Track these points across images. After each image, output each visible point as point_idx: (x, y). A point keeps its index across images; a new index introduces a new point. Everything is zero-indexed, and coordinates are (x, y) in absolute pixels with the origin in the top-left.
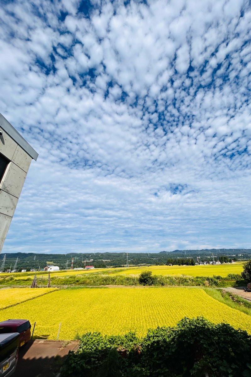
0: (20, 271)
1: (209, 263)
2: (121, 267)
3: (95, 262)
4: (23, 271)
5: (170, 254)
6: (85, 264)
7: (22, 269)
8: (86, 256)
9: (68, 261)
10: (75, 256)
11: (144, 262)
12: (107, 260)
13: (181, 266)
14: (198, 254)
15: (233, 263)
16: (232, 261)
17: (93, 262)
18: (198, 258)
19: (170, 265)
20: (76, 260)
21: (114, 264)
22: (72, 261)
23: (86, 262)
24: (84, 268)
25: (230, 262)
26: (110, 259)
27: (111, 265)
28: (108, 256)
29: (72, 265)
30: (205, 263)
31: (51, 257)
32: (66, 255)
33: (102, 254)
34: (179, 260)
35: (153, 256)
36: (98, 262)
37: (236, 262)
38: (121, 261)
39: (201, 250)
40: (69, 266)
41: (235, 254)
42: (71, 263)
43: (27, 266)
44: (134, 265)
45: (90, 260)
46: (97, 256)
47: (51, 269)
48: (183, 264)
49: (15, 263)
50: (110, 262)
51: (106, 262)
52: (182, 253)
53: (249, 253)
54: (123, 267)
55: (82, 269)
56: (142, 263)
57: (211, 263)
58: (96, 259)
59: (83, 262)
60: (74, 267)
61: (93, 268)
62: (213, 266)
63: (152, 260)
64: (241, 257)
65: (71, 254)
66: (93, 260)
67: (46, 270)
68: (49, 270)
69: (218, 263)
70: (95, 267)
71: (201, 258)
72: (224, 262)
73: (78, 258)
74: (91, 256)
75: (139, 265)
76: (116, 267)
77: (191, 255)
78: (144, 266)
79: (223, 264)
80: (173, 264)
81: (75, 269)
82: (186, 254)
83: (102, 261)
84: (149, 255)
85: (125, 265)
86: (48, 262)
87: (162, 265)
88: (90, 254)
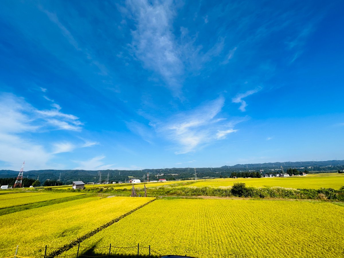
0: (112, 183)
1: (275, 176)
2: (188, 179)
3: (165, 175)
4: (113, 183)
5: (231, 168)
6: (158, 178)
8: (158, 171)
9: (144, 175)
10: (149, 172)
11: (208, 176)
12: (175, 174)
13: (246, 179)
14: (260, 167)
15: (305, 175)
16: (303, 173)
17: (164, 176)
18: (261, 171)
19: (235, 178)
20: (150, 174)
21: (182, 178)
22: (147, 175)
23: (159, 176)
24: (158, 181)
25: (301, 174)
26: (177, 173)
27: (179, 178)
28: (176, 171)
29: (148, 178)
30: (271, 176)
31: (131, 173)
32: (142, 171)
33: (170, 170)
34: (243, 173)
35: (215, 170)
36: (168, 176)
37: (307, 174)
38: (187, 175)
39: (263, 164)
40: (146, 179)
41: (303, 167)
42: (147, 177)
43: (115, 179)
44: (199, 178)
45: (161, 174)
46: (166, 171)
47: (134, 181)
48: (247, 177)
49: (107, 177)
50: (178, 176)
51: (174, 175)
52: (243, 167)
53: (320, 166)
54: (190, 179)
55: (157, 181)
56: (206, 176)
57: (278, 175)
58: (166, 174)
59: (156, 176)
60: (149, 180)
61: (165, 181)
62: (280, 178)
63: (215, 173)
64: (311, 169)
65: (145, 170)
66: (163, 174)
67: (131, 182)
68: (133, 182)
69: (286, 175)
70: (167, 180)
71: (264, 171)
72: (293, 175)
73: (151, 173)
74: (162, 171)
75: (204, 178)
76: (184, 180)
77: (253, 169)
78: (208, 178)
79: (292, 176)
80: (237, 177)
81: (151, 181)
82: (247, 167)
83: (171, 175)
84: (211, 170)
85: (192, 178)
86: (129, 177)
87: (226, 177)
88: (160, 170)
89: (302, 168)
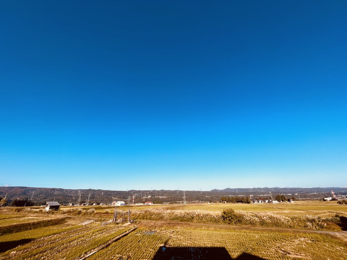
1: (265, 202)
2: (177, 203)
4: (94, 204)
5: (221, 192)
6: (144, 200)
7: (93, 203)
8: (145, 193)
9: (130, 197)
10: (135, 193)
11: (198, 200)
13: (236, 204)
14: (250, 192)
15: (292, 202)
16: (291, 200)
17: (152, 198)
18: (250, 196)
19: (224, 203)
20: (136, 196)
21: (170, 201)
22: (133, 197)
23: (145, 198)
24: (144, 203)
25: (289, 200)
26: (165, 196)
27: (167, 202)
28: (164, 193)
29: (133, 201)
30: (260, 202)
31: (115, 193)
32: (127, 192)
33: (158, 192)
34: (232, 198)
35: (205, 193)
36: (155, 199)
37: (295, 201)
38: (176, 198)
39: (253, 189)
40: (131, 201)
42: (133, 199)
44: (188, 202)
45: (148, 197)
46: (154, 193)
47: (118, 203)
48: (237, 202)
49: (88, 197)
50: (165, 199)
51: (162, 198)
52: (233, 191)
53: (306, 193)
54: (179, 203)
55: (142, 204)
56: (196, 200)
57: (267, 201)
59: (142, 198)
60: (135, 203)
61: (152, 204)
62: (269, 204)
63: (205, 197)
64: (298, 196)
65: (132, 191)
66: (150, 196)
67: (114, 204)
68: (116, 205)
69: (275, 201)
70: (154, 203)
71: (254, 196)
72: (281, 201)
74: (149, 193)
75: (193, 202)
76: (172, 203)
77: (243, 194)
78: (198, 203)
79: (280, 203)
80: (227, 202)
81: (137, 204)
83: (159, 198)
84: (201, 193)
85: (180, 202)
86: (113, 198)
87: (215, 202)
88: (148, 191)
89: (290, 194)
